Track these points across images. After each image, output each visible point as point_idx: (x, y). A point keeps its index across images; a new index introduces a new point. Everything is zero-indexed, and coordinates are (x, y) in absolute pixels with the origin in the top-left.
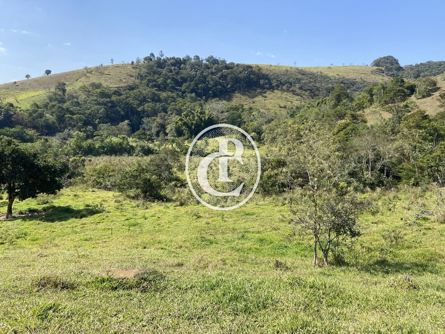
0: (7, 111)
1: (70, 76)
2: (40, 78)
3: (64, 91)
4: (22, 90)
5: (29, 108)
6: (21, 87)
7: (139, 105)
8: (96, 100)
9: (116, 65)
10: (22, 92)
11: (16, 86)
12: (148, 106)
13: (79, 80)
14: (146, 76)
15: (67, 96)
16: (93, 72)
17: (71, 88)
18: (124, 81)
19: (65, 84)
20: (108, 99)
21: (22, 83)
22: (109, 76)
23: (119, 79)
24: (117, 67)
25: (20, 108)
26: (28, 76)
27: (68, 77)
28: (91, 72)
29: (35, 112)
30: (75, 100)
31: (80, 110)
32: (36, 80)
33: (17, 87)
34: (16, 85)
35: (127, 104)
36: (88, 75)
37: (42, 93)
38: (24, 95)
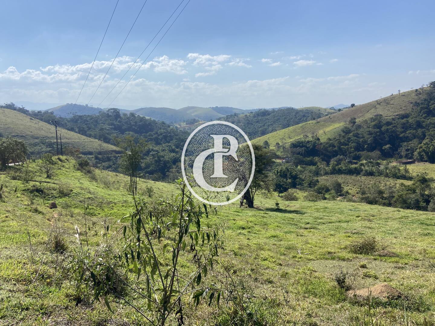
2: (345, 112)
3: (354, 123)
4: (332, 122)
5: (325, 141)
6: (332, 120)
7: (402, 133)
8: (369, 131)
9: (403, 94)
10: (332, 124)
12: (409, 133)
13: (369, 112)
14: (422, 103)
15: (354, 128)
16: (381, 104)
17: (360, 120)
18: (404, 108)
20: (378, 130)
22: (392, 106)
23: (399, 107)
24: (403, 95)
28: (379, 104)
29: (327, 143)
33: (330, 120)
35: (393, 132)
36: (378, 106)
37: (342, 125)
38: (332, 127)
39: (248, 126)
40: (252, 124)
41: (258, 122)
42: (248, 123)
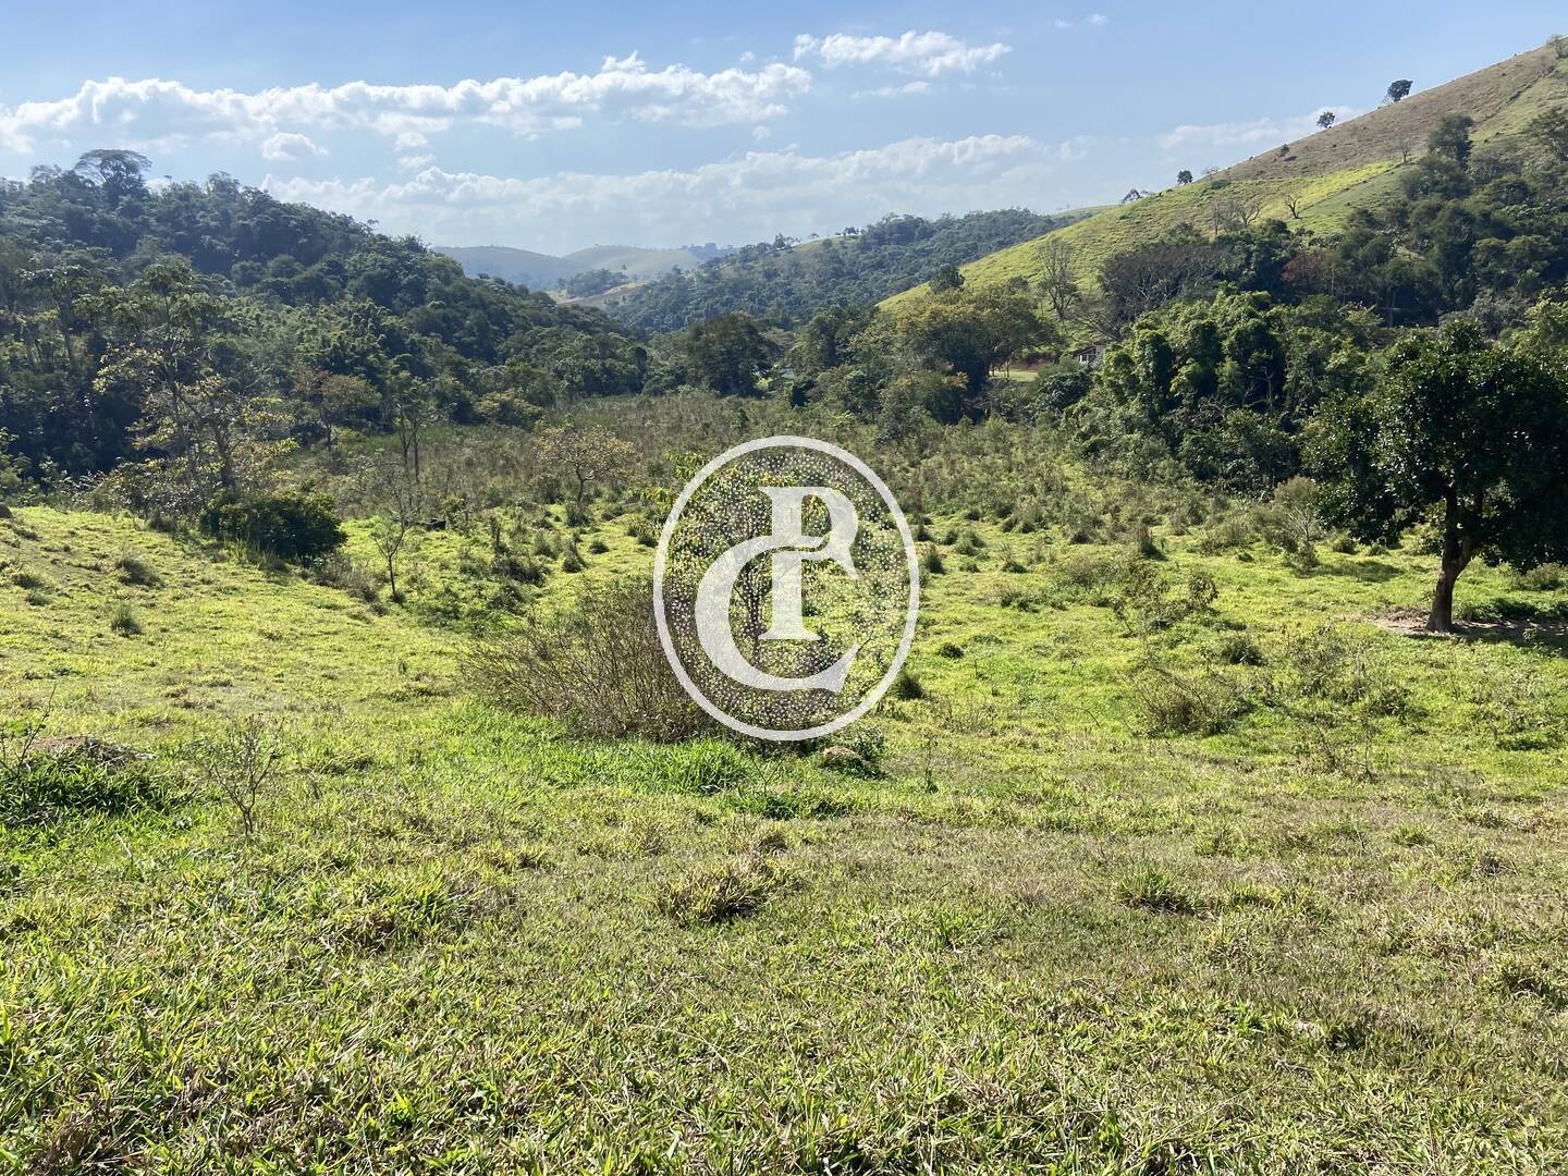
0: (1268, 248)
1: (1485, 89)
2: (1369, 118)
3: (1463, 148)
4: (1305, 171)
5: (1340, 231)
6: (1302, 163)
10: (1307, 181)
11: (1291, 162)
13: (1524, 96)
15: (1473, 168)
17: (1489, 134)
19: (1468, 122)
21: (1308, 147)
25: (1311, 233)
26: (1326, 119)
27: (1476, 92)
29: (1363, 240)
30: (1509, 177)
31: (1530, 216)
32: (1355, 129)
34: (1287, 156)
37: (1380, 171)
38: (1314, 188)
39: (835, 284)
40: (857, 278)
41: (879, 265)
42: (838, 274)
